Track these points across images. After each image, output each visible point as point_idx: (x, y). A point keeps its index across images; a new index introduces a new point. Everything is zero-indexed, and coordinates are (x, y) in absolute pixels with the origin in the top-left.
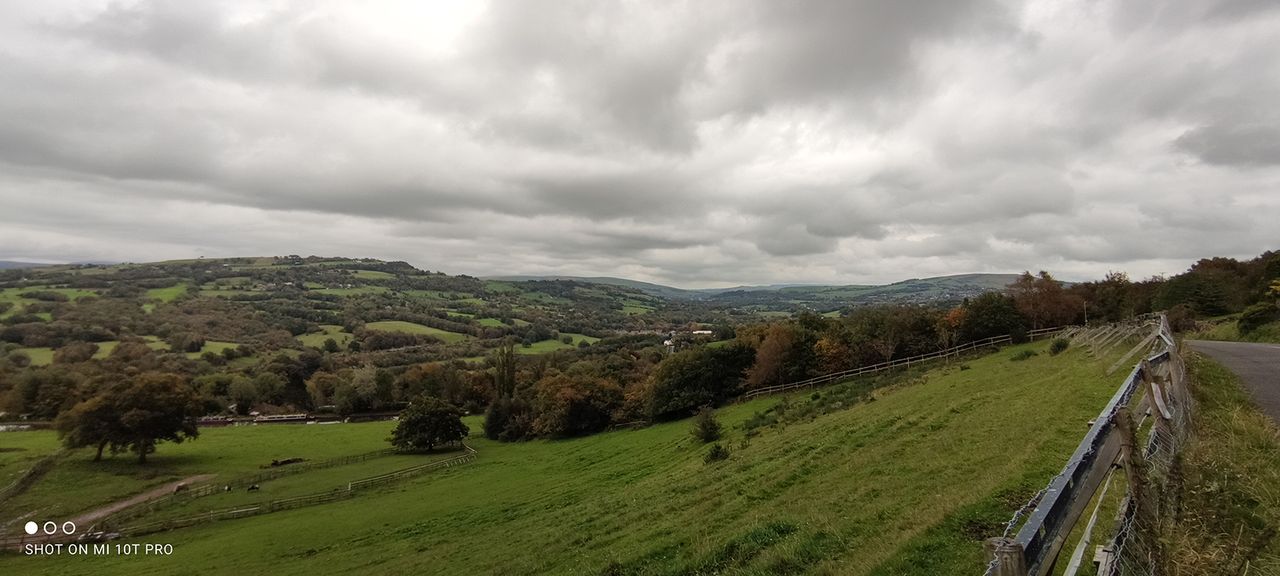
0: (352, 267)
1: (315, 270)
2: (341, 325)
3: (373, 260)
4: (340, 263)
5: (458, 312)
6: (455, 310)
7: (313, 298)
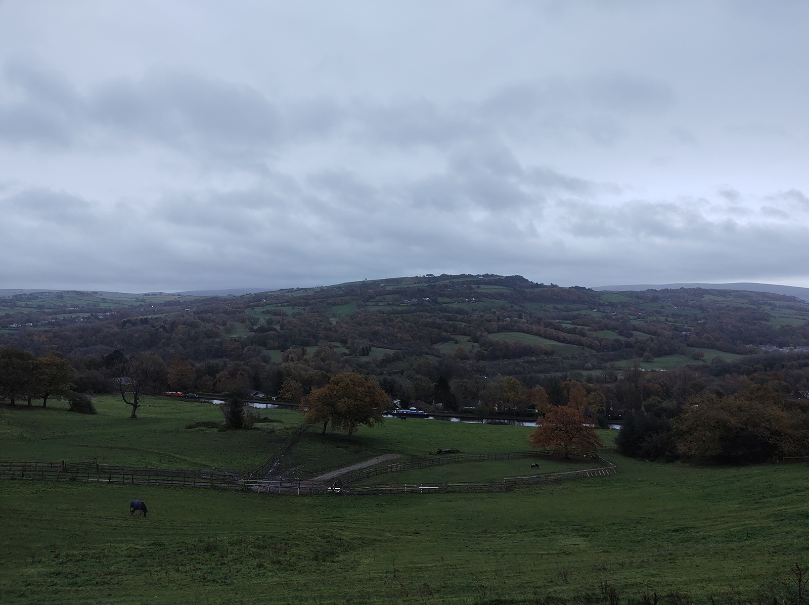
0: (475, 283)
1: (446, 286)
2: (468, 335)
3: (492, 275)
4: (465, 279)
5: (572, 324)
6: (570, 322)
7: (446, 311)
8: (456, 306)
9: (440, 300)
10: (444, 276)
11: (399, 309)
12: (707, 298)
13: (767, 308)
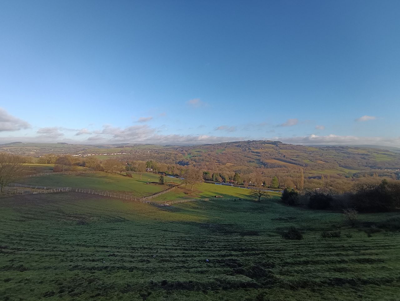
0: (263, 143)
1: (254, 144)
3: (269, 141)
4: (260, 142)
5: (296, 158)
6: (296, 157)
7: (253, 152)
8: (256, 150)
9: (251, 148)
10: (253, 141)
11: (238, 151)
12: (350, 150)
13: (375, 154)
